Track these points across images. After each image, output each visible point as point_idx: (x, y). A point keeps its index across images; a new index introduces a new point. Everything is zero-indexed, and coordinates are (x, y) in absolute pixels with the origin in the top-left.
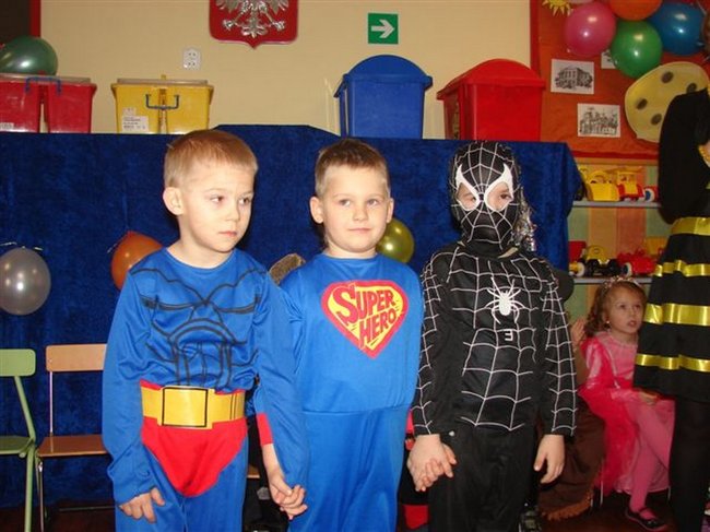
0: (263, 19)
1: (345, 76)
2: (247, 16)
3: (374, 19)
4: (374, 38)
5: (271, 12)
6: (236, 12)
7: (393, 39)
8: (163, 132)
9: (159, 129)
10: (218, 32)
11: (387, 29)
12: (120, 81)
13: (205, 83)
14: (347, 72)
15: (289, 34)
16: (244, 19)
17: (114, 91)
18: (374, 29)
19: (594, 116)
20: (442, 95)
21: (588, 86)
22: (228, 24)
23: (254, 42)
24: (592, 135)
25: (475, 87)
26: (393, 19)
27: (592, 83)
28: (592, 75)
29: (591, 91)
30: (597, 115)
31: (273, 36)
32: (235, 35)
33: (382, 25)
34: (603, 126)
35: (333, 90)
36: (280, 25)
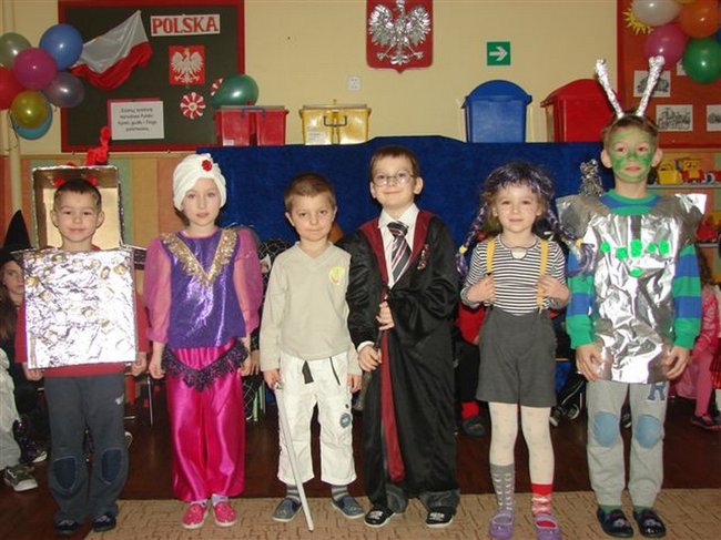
0: (406, 51)
1: (467, 98)
2: (395, 48)
3: (492, 46)
4: (492, 61)
5: (412, 45)
6: (386, 47)
7: (507, 61)
8: (336, 142)
9: (332, 140)
10: (373, 62)
11: (502, 54)
12: (305, 108)
13: (365, 107)
14: (468, 94)
15: (426, 62)
16: (393, 52)
17: (301, 114)
18: (492, 54)
19: (670, 114)
20: (545, 104)
21: (665, 90)
22: (381, 56)
23: (400, 69)
24: (669, 130)
25: (565, 102)
26: (506, 46)
27: (669, 89)
28: (669, 82)
29: (667, 95)
30: (673, 113)
31: (414, 64)
32: (386, 64)
33: (498, 51)
34: (678, 122)
35: (460, 104)
36: (419, 55)
